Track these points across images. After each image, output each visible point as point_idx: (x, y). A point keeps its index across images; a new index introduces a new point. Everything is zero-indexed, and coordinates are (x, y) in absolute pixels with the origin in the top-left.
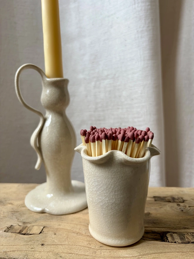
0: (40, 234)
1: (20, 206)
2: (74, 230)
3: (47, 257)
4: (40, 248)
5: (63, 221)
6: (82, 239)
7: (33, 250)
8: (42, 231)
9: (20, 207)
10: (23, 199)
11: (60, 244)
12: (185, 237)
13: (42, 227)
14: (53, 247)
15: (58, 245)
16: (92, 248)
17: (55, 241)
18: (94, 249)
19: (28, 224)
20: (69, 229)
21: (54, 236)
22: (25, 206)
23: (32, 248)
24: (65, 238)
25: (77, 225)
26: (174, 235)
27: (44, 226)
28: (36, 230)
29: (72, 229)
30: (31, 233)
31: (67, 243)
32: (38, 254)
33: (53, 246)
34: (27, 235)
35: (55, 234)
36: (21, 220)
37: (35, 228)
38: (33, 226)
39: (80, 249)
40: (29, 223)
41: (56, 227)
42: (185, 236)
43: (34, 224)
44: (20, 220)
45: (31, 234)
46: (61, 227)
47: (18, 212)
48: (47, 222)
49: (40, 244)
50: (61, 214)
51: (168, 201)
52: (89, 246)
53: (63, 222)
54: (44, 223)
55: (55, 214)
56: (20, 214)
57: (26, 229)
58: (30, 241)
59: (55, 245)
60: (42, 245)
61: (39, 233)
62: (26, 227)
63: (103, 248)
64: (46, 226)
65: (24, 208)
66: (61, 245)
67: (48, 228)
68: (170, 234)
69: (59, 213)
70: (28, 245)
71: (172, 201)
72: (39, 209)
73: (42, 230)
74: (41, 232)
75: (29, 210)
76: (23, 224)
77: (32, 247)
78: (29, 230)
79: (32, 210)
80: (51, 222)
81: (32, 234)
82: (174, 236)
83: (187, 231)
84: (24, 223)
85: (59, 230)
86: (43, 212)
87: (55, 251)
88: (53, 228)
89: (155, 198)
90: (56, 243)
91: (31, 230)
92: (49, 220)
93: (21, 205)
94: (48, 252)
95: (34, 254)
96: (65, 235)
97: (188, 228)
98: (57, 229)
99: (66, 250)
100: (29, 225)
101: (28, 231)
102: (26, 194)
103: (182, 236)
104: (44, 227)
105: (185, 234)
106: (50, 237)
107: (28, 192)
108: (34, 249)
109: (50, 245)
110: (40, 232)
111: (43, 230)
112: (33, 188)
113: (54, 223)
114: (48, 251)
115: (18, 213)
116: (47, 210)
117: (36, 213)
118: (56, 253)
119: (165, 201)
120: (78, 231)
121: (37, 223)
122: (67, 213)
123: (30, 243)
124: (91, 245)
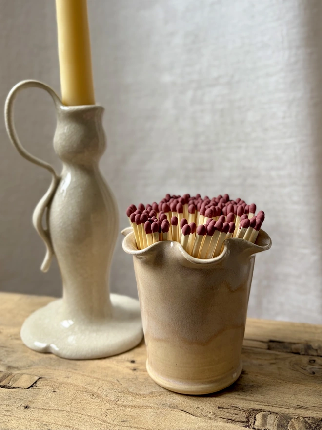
0: (28, 388)
1: (11, 336)
2: (89, 388)
3: (27, 428)
4: (21, 412)
5: (76, 370)
6: (97, 405)
7: (8, 413)
8: (34, 385)
9: (12, 339)
10: (20, 325)
11: (57, 409)
13: (37, 378)
14: (43, 413)
15: (52, 410)
16: (108, 421)
17: (50, 402)
18: (111, 424)
19: (16, 370)
20: (81, 385)
21: (51, 395)
22: (19, 339)
23: (8, 411)
24: (69, 399)
25: (98, 379)
26: (270, 417)
27: (41, 376)
28: (24, 381)
29: (86, 387)
30: (13, 386)
31: (68, 408)
32: (13, 422)
33: (42, 411)
34: (8, 388)
35: (54, 392)
36: (6, 362)
37: (25, 377)
38: (22, 374)
39: (86, 421)
40: (17, 368)
41: (61, 379)
42: (290, 422)
43: (24, 371)
44: (4, 361)
45: (14, 388)
46: (69, 380)
47: (6, 347)
48: (47, 370)
49: (23, 405)
50: (77, 357)
51: (296, 351)
52: (104, 418)
53: (75, 373)
54: (42, 372)
55: (66, 357)
56: (6, 351)
57: (9, 378)
58: (8, 399)
59: (48, 409)
60: (26, 407)
61: (28, 387)
62: (11, 374)
63: (125, 425)
64: (43, 377)
65: (18, 342)
66: (58, 411)
67: (46, 380)
68: (263, 415)
69: (74, 356)
70: (3, 405)
71: (303, 353)
72: (42, 345)
73: (35, 382)
74: (31, 386)
75: (24, 345)
76: (7, 369)
77: (8, 408)
78: (14, 380)
79: (29, 346)
80: (55, 370)
81: (16, 388)
82: (269, 419)
83: (300, 413)
84: (9, 367)
85: (64, 385)
86: (46, 351)
87: (44, 419)
88: (54, 382)
89: (271, 344)
90: (50, 406)
91: (16, 381)
92: (53, 366)
93: (15, 335)
94: (31, 420)
95: (7, 420)
96: (70, 395)
97: (305, 408)
98: (62, 383)
99: (62, 419)
100: (15, 372)
101: (10, 383)
102: (27, 316)
103: (285, 421)
104: (40, 378)
105: (291, 419)
106: (43, 394)
107: (33, 311)
108: (10, 413)
109: (39, 409)
110: (30, 385)
111: (37, 382)
112: (44, 305)
113: (60, 374)
114: (31, 418)
115: (5, 349)
116: (55, 348)
117: (34, 353)
118: (44, 423)
119: (289, 351)
120: (95, 390)
121: (31, 369)
122: (89, 356)
123: (7, 402)
124: (109, 416)
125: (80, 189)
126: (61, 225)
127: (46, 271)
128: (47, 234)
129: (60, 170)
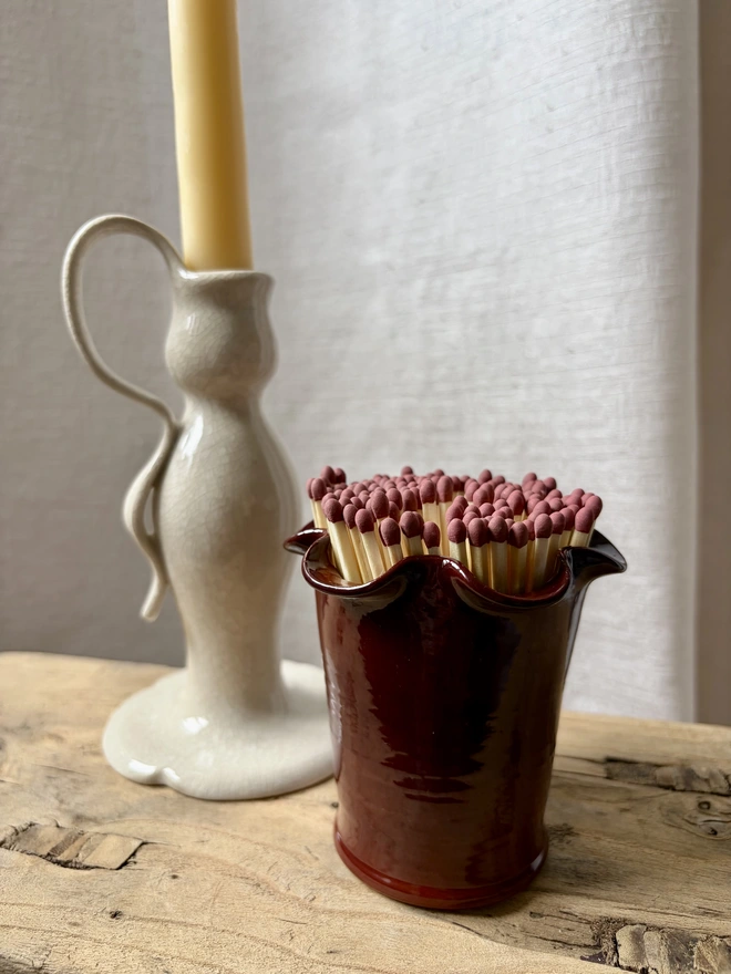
0: (120, 868)
1: (83, 748)
2: (250, 868)
3: (116, 968)
4: (101, 928)
5: (218, 824)
6: (268, 911)
7: (75, 931)
8: (132, 859)
9: (84, 753)
10: (100, 723)
11: (182, 919)
12: (692, 954)
13: (136, 844)
14: (151, 931)
15: (172, 922)
16: (297, 952)
17: (167, 904)
18: (303, 958)
19: (91, 823)
20: (232, 860)
21: (167, 884)
22: (98, 753)
23: (75, 924)
24: (208, 896)
25: (266, 847)
26: (649, 939)
27: (145, 840)
28: (110, 851)
29: (243, 865)
30: (87, 863)
31: (206, 918)
32: (86, 952)
33: (151, 925)
34: (76, 868)
35: (174, 877)
36: (72, 806)
37: (112, 841)
38: (105, 834)
39: (249, 952)
40: (95, 821)
41: (188, 847)
42: (695, 949)
43: (109, 828)
44: (69, 804)
45: (87, 868)
46: (206, 850)
47: (72, 772)
48: (158, 825)
49: (109, 910)
50: (220, 796)
51: (666, 783)
52: (286, 944)
53: (217, 832)
54: (146, 828)
55: (198, 795)
56: (74, 781)
57: (77, 843)
58: (76, 894)
59: (163, 921)
60: (115, 915)
61: (118, 865)
62: (82, 834)
63: (336, 962)
64: (150, 841)
65: (96, 760)
66: (186, 925)
67: (157, 848)
68: (633, 933)
69: (212, 794)
70: (66, 908)
72: (147, 770)
73: (134, 854)
74: (125, 863)
75: (109, 768)
76: (73, 823)
77: (76, 918)
78: (88, 848)
79: (119, 768)
80: (174, 824)
81: (93, 868)
82: (647, 943)
83: (709, 926)
84: (79, 818)
85: (195, 860)
86: (155, 783)
87: (154, 946)
88: (175, 853)
89: (611, 765)
90: (166, 914)
91: (93, 850)
92: (170, 815)
93: (90, 745)
94: (126, 947)
95: (72, 948)
96: (209, 885)
97: (717, 915)
98: (189, 856)
99: (195, 947)
100: (91, 829)
101: (80, 855)
102: (116, 705)
103: (682, 947)
104: (143, 844)
105: (695, 941)
106: (151, 887)
107: (127, 695)
108: (80, 929)
109: (142, 919)
110: (123, 861)
111: (138, 854)
112: (148, 683)
113: (184, 834)
114: (127, 943)
115: (70, 776)
116: (172, 776)
117: (131, 785)
118: (154, 956)
120: (262, 873)
121: (123, 822)
122: (245, 793)
123: (72, 903)
124: (297, 940)
125: (223, 451)
126: (185, 524)
127: (152, 619)
128: (154, 545)
129: (181, 409)
